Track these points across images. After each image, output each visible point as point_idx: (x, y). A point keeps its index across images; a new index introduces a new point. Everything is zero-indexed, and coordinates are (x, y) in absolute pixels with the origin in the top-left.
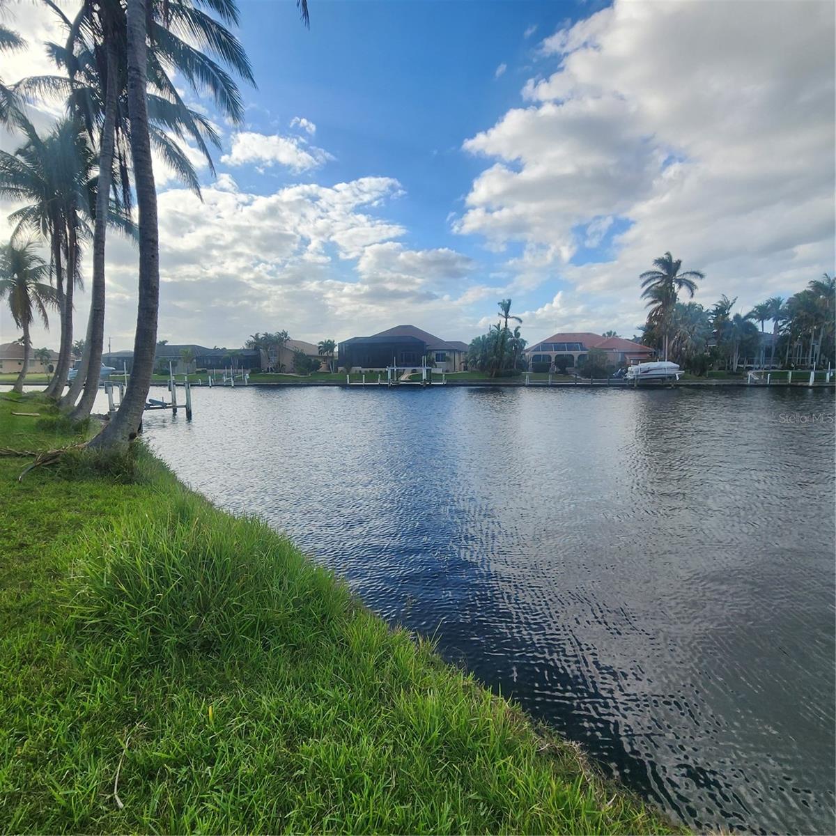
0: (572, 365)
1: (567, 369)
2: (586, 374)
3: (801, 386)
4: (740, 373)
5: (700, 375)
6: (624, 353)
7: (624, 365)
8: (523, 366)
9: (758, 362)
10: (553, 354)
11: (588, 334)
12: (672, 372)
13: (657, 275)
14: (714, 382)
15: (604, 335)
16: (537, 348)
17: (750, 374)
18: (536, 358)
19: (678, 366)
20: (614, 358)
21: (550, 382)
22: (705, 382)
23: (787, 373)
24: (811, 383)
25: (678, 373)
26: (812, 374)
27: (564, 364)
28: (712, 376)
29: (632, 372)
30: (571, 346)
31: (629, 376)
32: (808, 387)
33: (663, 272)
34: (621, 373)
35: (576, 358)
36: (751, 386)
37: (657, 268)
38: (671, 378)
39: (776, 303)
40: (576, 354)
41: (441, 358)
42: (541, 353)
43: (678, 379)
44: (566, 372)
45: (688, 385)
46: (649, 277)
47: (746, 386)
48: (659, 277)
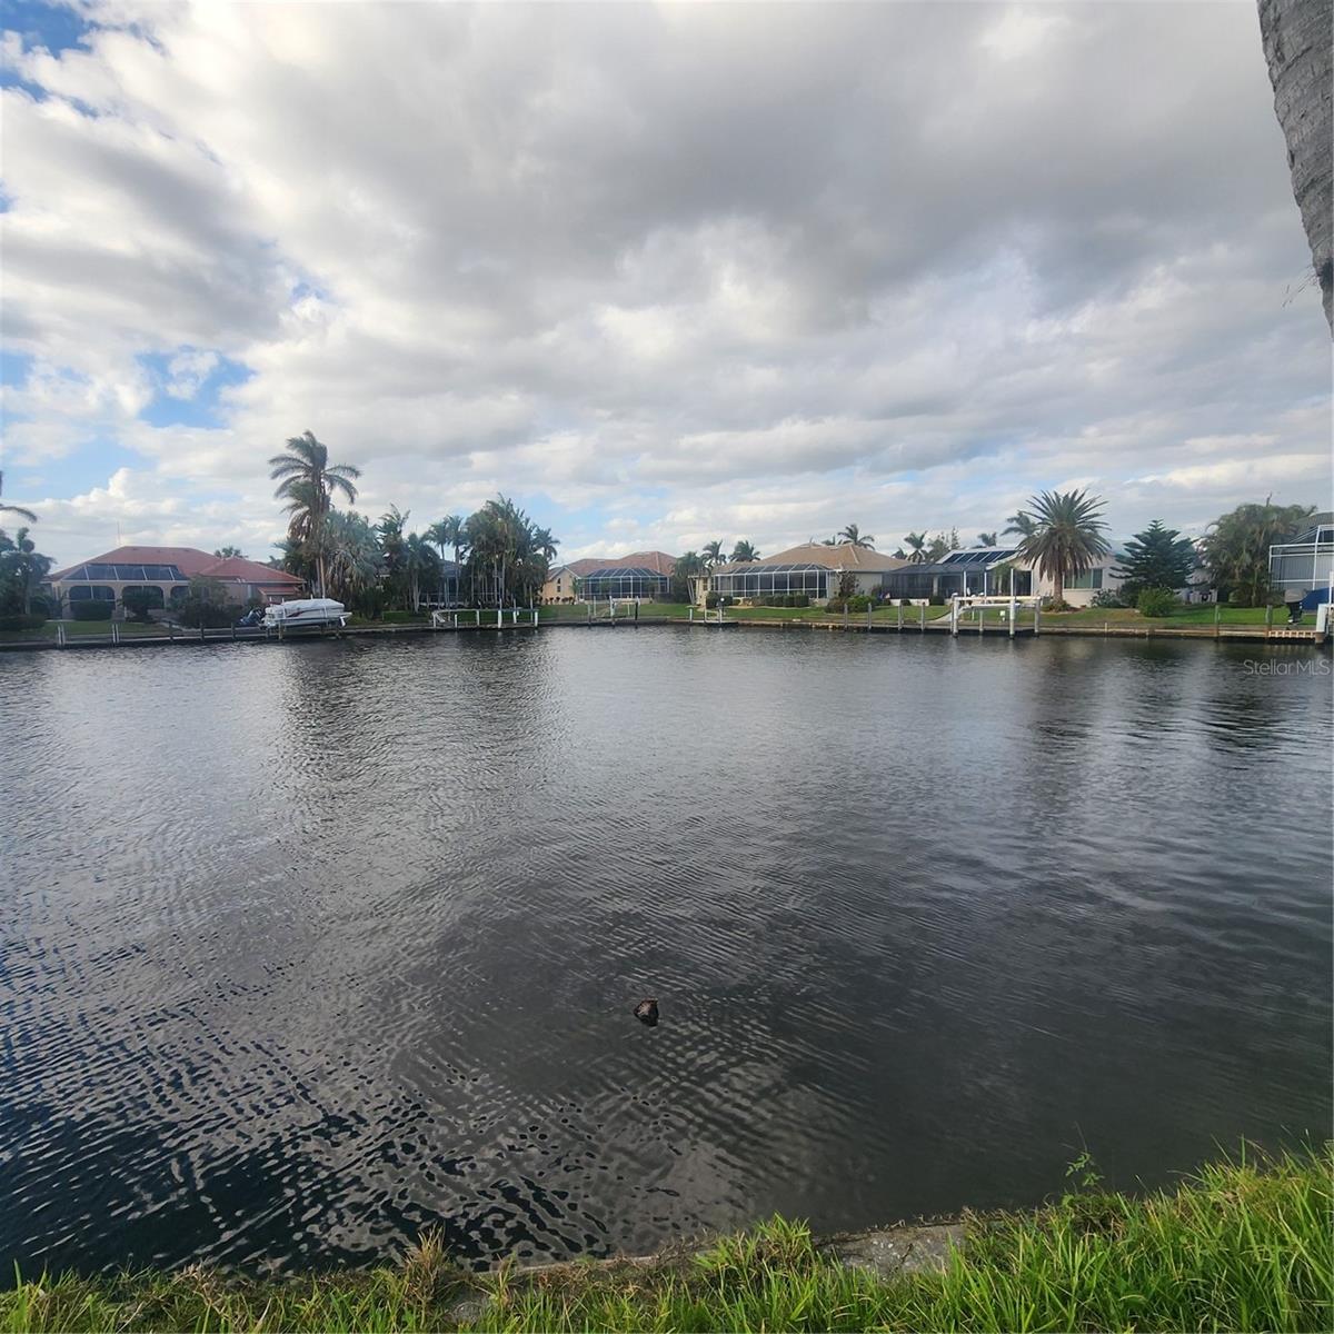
0: (159, 605)
1: (150, 612)
2: (186, 621)
3: (490, 629)
4: (424, 614)
5: (373, 619)
6: (256, 586)
7: (258, 606)
8: (47, 608)
9: (443, 600)
10: (118, 585)
11: (187, 550)
12: (333, 615)
13: (296, 464)
14: (393, 627)
15: (218, 554)
16: (78, 573)
17: (435, 615)
18: (76, 592)
19: (342, 605)
20: (239, 592)
21: (115, 637)
22: (382, 628)
23: (475, 613)
24: (499, 626)
25: (344, 616)
26: (500, 612)
27: (142, 604)
28: (389, 619)
29: (273, 616)
30: (154, 571)
31: (269, 622)
32: (497, 629)
33: (304, 460)
34: (254, 617)
35: (167, 594)
36: (439, 631)
37: (294, 453)
38: (332, 623)
39: (455, 522)
40: (166, 585)
42: (88, 582)
43: (344, 624)
44: (149, 618)
45: (359, 633)
46: (283, 464)
47: (432, 631)
48: (299, 467)
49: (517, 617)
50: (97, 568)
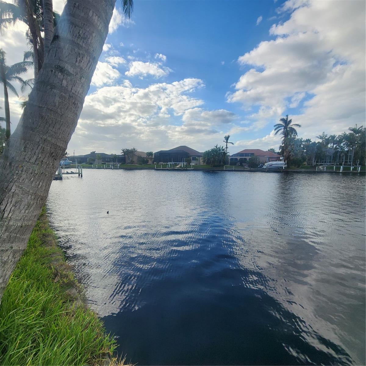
0: (245, 163)
1: (243, 164)
2: (250, 166)
3: (338, 172)
5: (298, 167)
6: (269, 158)
8: (225, 163)
9: (325, 162)
10: (239, 158)
11: (258, 150)
12: (281, 166)
13: (281, 126)
14: (303, 170)
17: (320, 167)
18: (231, 159)
19: (285, 163)
20: (265, 159)
21: (234, 169)
22: (299, 170)
23: (334, 167)
24: (341, 171)
25: (284, 166)
27: (242, 162)
28: (302, 168)
29: (266, 166)
30: (247, 155)
31: (264, 167)
33: (283, 124)
34: (261, 165)
35: (248, 160)
36: (317, 172)
37: (281, 123)
38: (281, 168)
40: (248, 158)
41: (194, 159)
42: (234, 157)
43: (284, 168)
44: (243, 165)
45: (292, 171)
46: (277, 126)
47: (316, 172)
48: (282, 126)
49: (353, 169)
50: (238, 154)
